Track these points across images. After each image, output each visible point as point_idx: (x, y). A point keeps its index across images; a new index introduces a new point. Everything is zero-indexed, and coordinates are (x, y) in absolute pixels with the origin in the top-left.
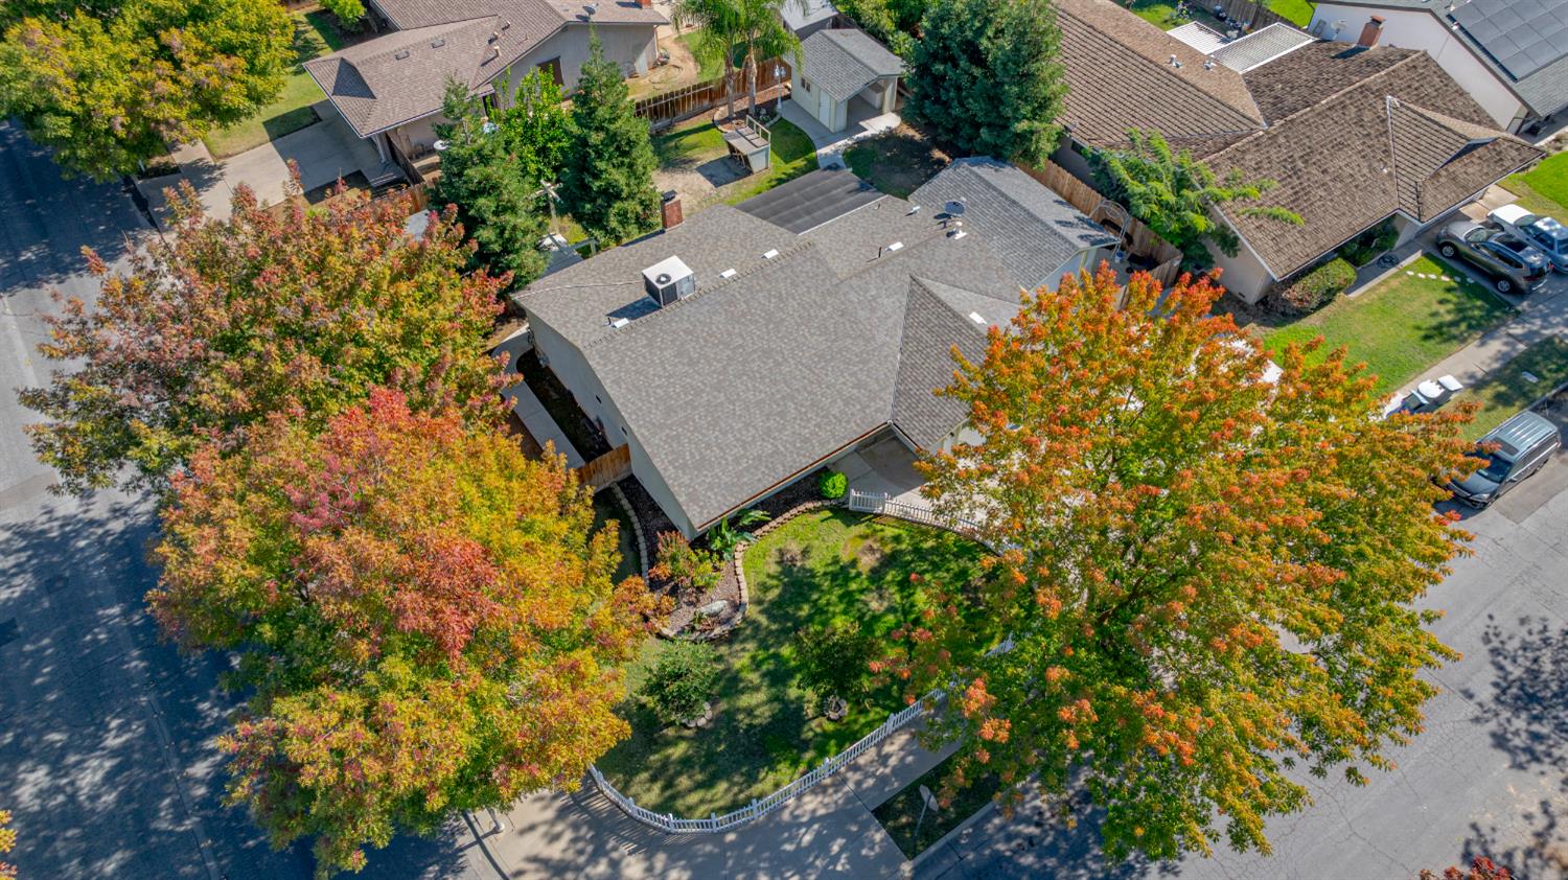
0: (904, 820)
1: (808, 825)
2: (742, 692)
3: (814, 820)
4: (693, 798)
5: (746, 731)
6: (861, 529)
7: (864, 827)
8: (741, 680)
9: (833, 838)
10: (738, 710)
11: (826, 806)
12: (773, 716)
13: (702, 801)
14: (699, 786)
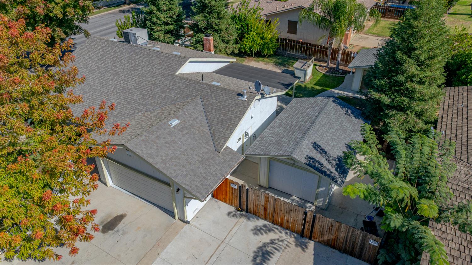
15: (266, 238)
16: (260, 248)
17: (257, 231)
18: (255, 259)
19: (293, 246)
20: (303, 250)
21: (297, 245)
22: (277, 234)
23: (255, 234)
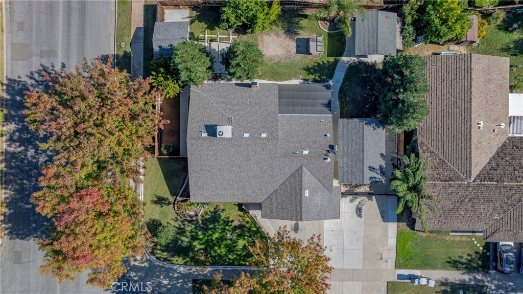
0: (197, 285)
1: (178, 273)
2: (184, 236)
3: (180, 273)
4: (159, 252)
5: (179, 245)
6: (241, 213)
7: (189, 281)
8: (186, 233)
9: (181, 279)
10: (180, 239)
11: (184, 272)
12: (187, 246)
13: (160, 254)
14: (161, 250)
15: (356, 202)
16: (356, 208)
17: (351, 201)
18: (357, 213)
19: (367, 201)
20: (372, 200)
21: (369, 200)
22: (359, 199)
23: (352, 203)
